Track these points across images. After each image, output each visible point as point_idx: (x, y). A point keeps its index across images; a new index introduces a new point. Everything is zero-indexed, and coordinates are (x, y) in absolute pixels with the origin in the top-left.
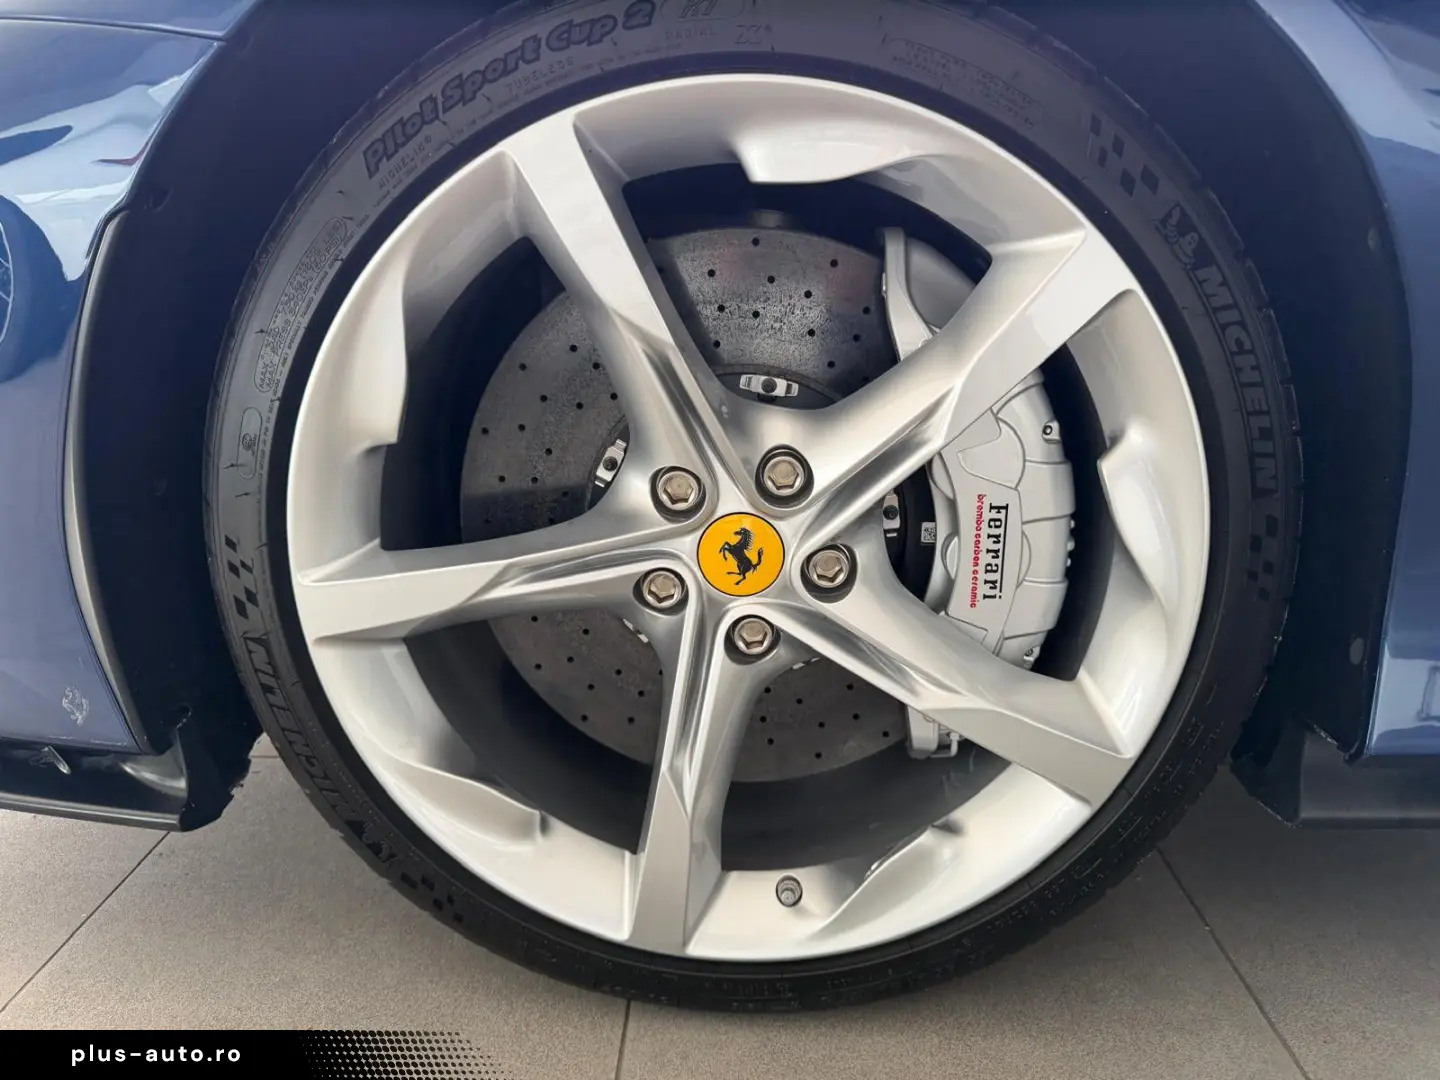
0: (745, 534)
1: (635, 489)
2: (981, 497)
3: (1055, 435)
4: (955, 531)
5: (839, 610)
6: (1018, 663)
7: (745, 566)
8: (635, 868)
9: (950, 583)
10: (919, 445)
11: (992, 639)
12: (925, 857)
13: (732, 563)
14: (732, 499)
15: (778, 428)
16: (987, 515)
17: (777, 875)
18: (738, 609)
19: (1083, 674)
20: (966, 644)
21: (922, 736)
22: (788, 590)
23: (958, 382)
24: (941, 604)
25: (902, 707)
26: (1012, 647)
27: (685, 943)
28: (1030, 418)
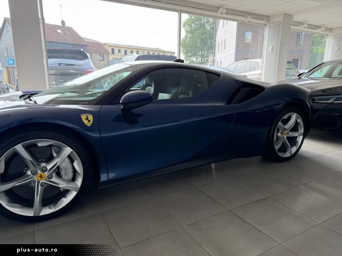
0: (41, 175)
1: (29, 173)
2: (64, 168)
3: (70, 161)
4: (62, 171)
5: (52, 180)
6: (70, 181)
7: (42, 178)
8: (33, 210)
9: (62, 175)
10: (57, 165)
11: (67, 179)
12: (63, 200)
13: (40, 178)
14: (39, 172)
15: (43, 165)
16: (64, 169)
17: (48, 206)
18: (41, 182)
19: (75, 181)
20: (65, 180)
21: (62, 189)
22: (46, 179)
23: (59, 159)
24: (62, 177)
25: (59, 187)
26: (69, 180)
27: (39, 214)
28: (67, 160)
